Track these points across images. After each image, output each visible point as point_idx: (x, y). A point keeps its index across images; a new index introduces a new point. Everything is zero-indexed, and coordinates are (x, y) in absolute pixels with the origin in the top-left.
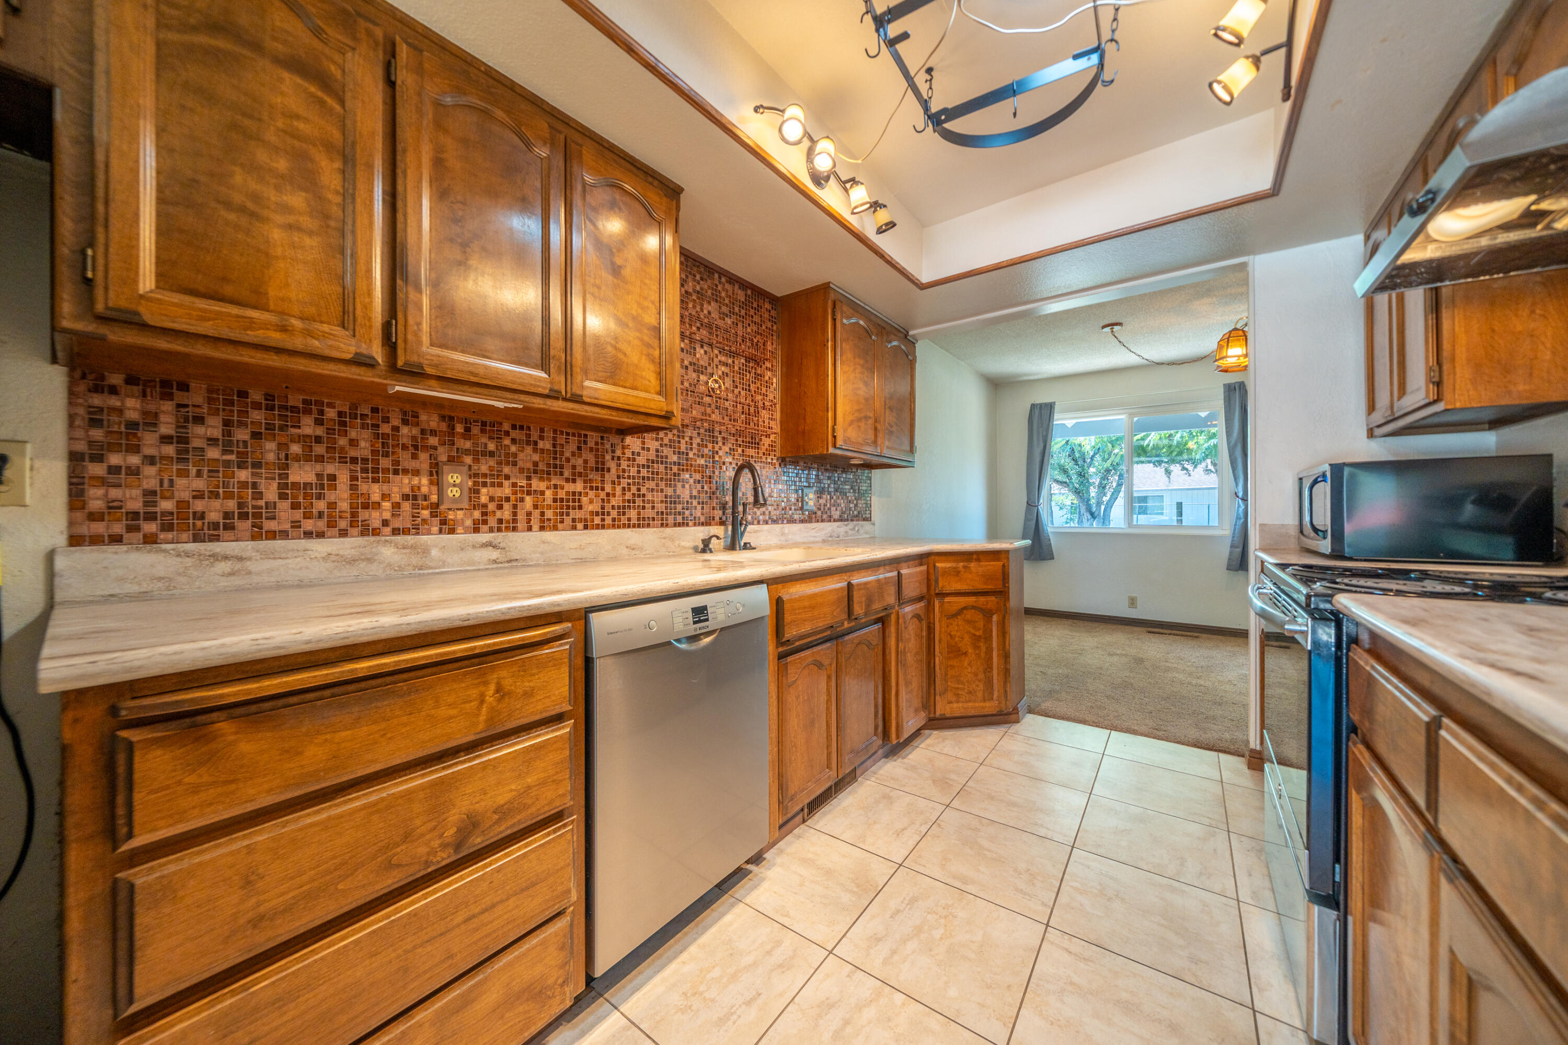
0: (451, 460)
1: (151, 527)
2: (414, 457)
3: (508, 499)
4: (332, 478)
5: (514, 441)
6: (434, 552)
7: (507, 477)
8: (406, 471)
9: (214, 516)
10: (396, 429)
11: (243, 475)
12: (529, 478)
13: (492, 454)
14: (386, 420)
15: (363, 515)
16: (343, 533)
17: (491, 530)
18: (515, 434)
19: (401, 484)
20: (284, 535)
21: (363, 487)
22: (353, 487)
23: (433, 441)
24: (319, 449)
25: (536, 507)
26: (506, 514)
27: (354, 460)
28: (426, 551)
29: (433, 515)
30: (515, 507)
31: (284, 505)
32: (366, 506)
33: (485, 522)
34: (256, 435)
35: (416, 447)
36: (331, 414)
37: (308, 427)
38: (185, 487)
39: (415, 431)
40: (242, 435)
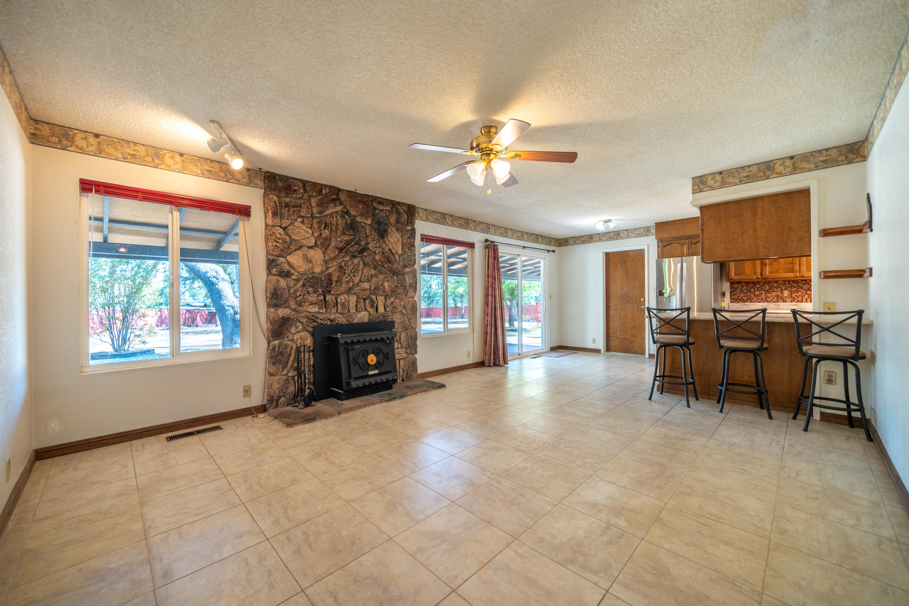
0: (785, 289)
1: (738, 301)
2: (777, 289)
3: (800, 296)
4: (762, 293)
5: (802, 284)
6: (781, 306)
7: (800, 291)
8: (775, 292)
9: (745, 299)
10: (773, 284)
11: (749, 294)
12: (806, 291)
13: (796, 287)
14: (771, 283)
15: (767, 299)
16: (764, 302)
17: (796, 302)
18: (802, 282)
19: (774, 294)
20: (754, 302)
21: (767, 295)
22: (765, 295)
23: (781, 286)
24: (760, 289)
25: (809, 297)
26: (800, 298)
27: (765, 290)
28: (779, 305)
29: (781, 299)
30: (802, 297)
31: (754, 298)
32: (768, 298)
33: (794, 300)
34: (750, 288)
35: (777, 287)
36: (762, 283)
37: (758, 286)
38: (742, 295)
39: (777, 284)
40: (749, 288)
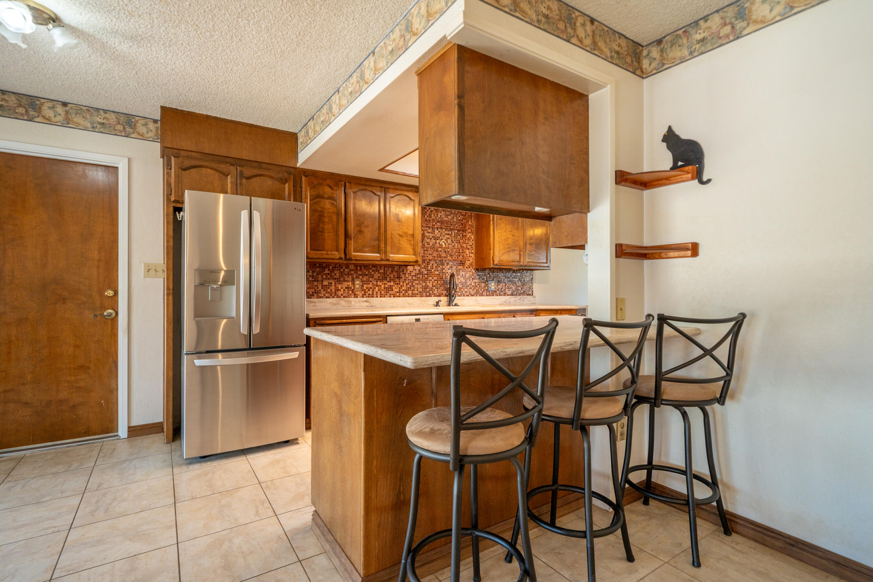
0: (357, 277)
2: (348, 277)
3: (371, 288)
4: (331, 283)
5: (373, 271)
6: (353, 303)
7: (371, 282)
8: (346, 281)
10: (344, 270)
11: (315, 283)
12: (377, 282)
13: (367, 275)
14: (342, 268)
16: (333, 297)
17: (367, 297)
18: (373, 269)
19: (345, 285)
20: (322, 297)
21: (337, 285)
22: (335, 286)
23: (352, 272)
24: (329, 277)
25: (379, 290)
26: (371, 292)
27: (335, 279)
28: (351, 302)
29: (352, 293)
30: (373, 290)
31: (322, 290)
32: (338, 290)
33: (365, 295)
34: (317, 274)
35: (348, 274)
36: (331, 267)
37: (327, 271)
39: (348, 270)
40: (315, 274)
